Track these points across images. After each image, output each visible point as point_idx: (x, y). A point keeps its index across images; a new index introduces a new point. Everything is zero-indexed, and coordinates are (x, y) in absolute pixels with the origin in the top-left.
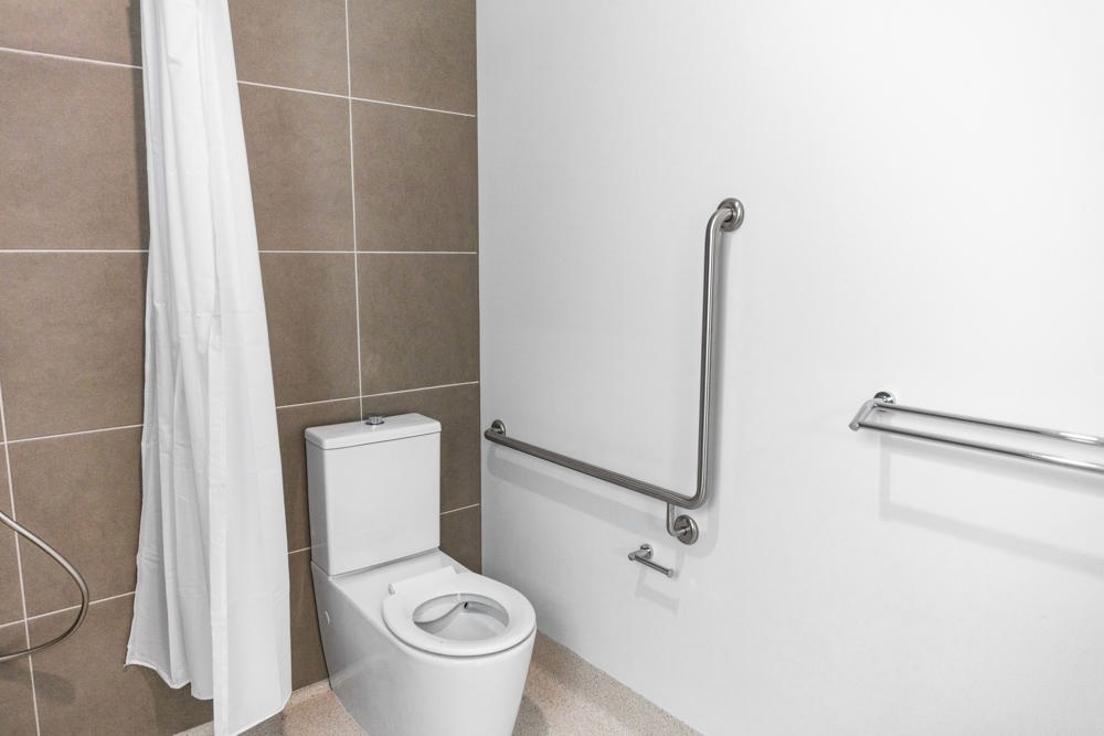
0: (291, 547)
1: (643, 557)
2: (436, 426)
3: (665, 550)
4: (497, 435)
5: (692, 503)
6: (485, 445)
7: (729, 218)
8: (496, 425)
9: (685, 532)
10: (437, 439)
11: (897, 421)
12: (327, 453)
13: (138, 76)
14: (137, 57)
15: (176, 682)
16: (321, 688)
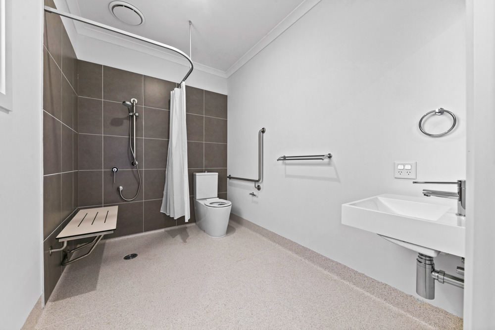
0: (190, 195)
1: (253, 195)
2: (217, 173)
3: (256, 192)
4: (230, 178)
5: (258, 181)
6: (228, 179)
7: (263, 131)
8: (230, 176)
9: (259, 188)
10: (217, 176)
11: (287, 158)
12: (197, 176)
13: (169, 112)
14: (169, 109)
15: (171, 216)
16: (194, 224)
